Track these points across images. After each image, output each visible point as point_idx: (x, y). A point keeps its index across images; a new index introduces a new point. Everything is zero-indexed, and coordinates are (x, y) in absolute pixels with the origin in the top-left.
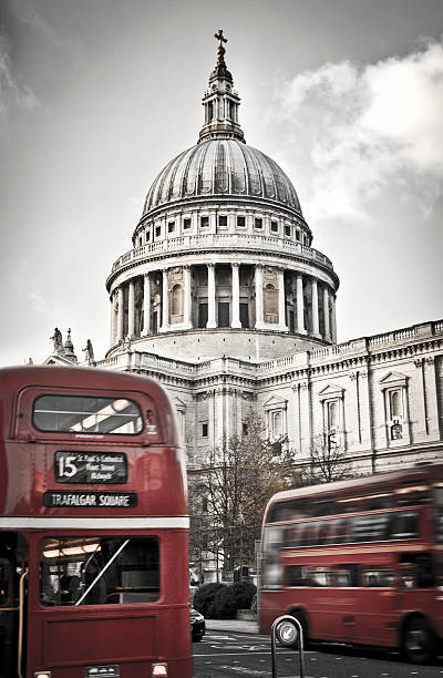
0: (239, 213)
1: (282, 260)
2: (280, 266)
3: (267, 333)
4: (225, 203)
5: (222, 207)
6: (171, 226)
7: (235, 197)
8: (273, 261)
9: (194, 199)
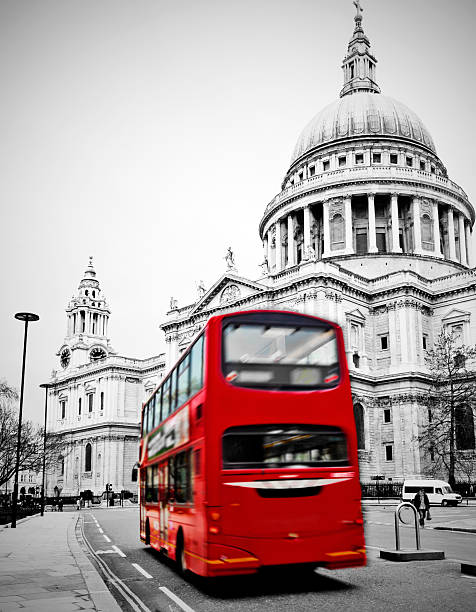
0: (392, 151)
1: (436, 193)
2: (435, 198)
3: (426, 259)
4: (377, 141)
5: (376, 145)
6: (326, 164)
7: (387, 137)
8: (429, 193)
9: (348, 138)
